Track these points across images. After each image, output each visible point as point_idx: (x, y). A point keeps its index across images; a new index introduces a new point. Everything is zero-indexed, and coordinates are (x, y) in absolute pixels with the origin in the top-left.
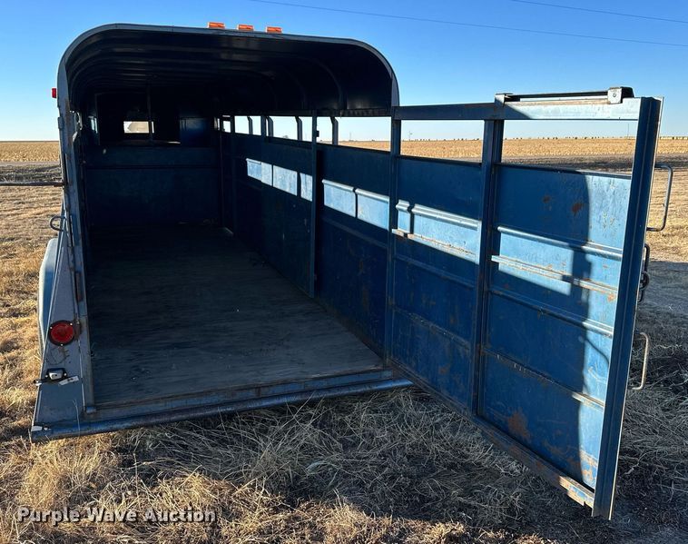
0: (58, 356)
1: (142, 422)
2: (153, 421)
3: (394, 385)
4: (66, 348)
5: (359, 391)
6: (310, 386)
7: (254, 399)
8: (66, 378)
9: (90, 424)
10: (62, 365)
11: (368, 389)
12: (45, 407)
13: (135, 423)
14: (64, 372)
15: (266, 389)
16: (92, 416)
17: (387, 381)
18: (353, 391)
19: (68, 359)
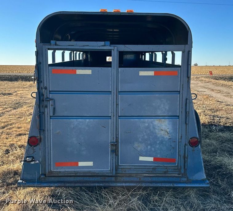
0: (31, 151)
1: (62, 185)
2: (68, 185)
3: (186, 185)
4: (35, 148)
5: (167, 185)
6: (142, 179)
7: (114, 182)
8: (34, 161)
9: (41, 182)
10: (33, 155)
11: (172, 185)
12: (25, 173)
13: (59, 185)
14: (33, 158)
15: (120, 178)
16: (43, 179)
17: (183, 183)
18: (163, 185)
19: (35, 153)
